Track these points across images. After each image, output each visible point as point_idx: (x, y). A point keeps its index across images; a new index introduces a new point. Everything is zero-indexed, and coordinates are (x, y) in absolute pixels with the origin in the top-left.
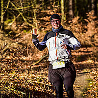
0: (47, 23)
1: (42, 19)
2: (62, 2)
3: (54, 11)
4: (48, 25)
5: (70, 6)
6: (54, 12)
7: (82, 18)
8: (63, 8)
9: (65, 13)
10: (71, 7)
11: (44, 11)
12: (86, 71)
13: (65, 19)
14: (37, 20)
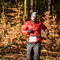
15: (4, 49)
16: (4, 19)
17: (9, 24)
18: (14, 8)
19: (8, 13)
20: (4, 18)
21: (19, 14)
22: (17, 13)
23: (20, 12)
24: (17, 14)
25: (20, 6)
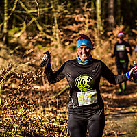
0: (74, 34)
1: (66, 28)
2: (98, 2)
3: (86, 16)
4: (74, 37)
5: (110, 9)
7: (128, 27)
8: (99, 11)
9: (102, 19)
10: (112, 11)
11: (70, 16)
12: (133, 110)
13: (101, 28)
14: (59, 29)
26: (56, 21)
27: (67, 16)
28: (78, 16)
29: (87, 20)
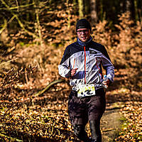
0: (57, 31)
1: (48, 24)
3: (68, 11)
4: (57, 34)
5: (93, 4)
6: (67, 13)
7: (111, 22)
8: (81, 7)
9: (84, 14)
10: (94, 6)
11: (51, 12)
12: (118, 106)
14: (41, 26)
15: (45, 92)
16: (40, 34)
17: (51, 43)
18: (59, 10)
19: (47, 22)
20: (39, 31)
21: (69, 22)
22: (64, 21)
23: (71, 18)
24: (66, 22)
25: (69, 7)
26: (37, 18)
27: (48, 12)
28: (60, 12)
29: (70, 16)
